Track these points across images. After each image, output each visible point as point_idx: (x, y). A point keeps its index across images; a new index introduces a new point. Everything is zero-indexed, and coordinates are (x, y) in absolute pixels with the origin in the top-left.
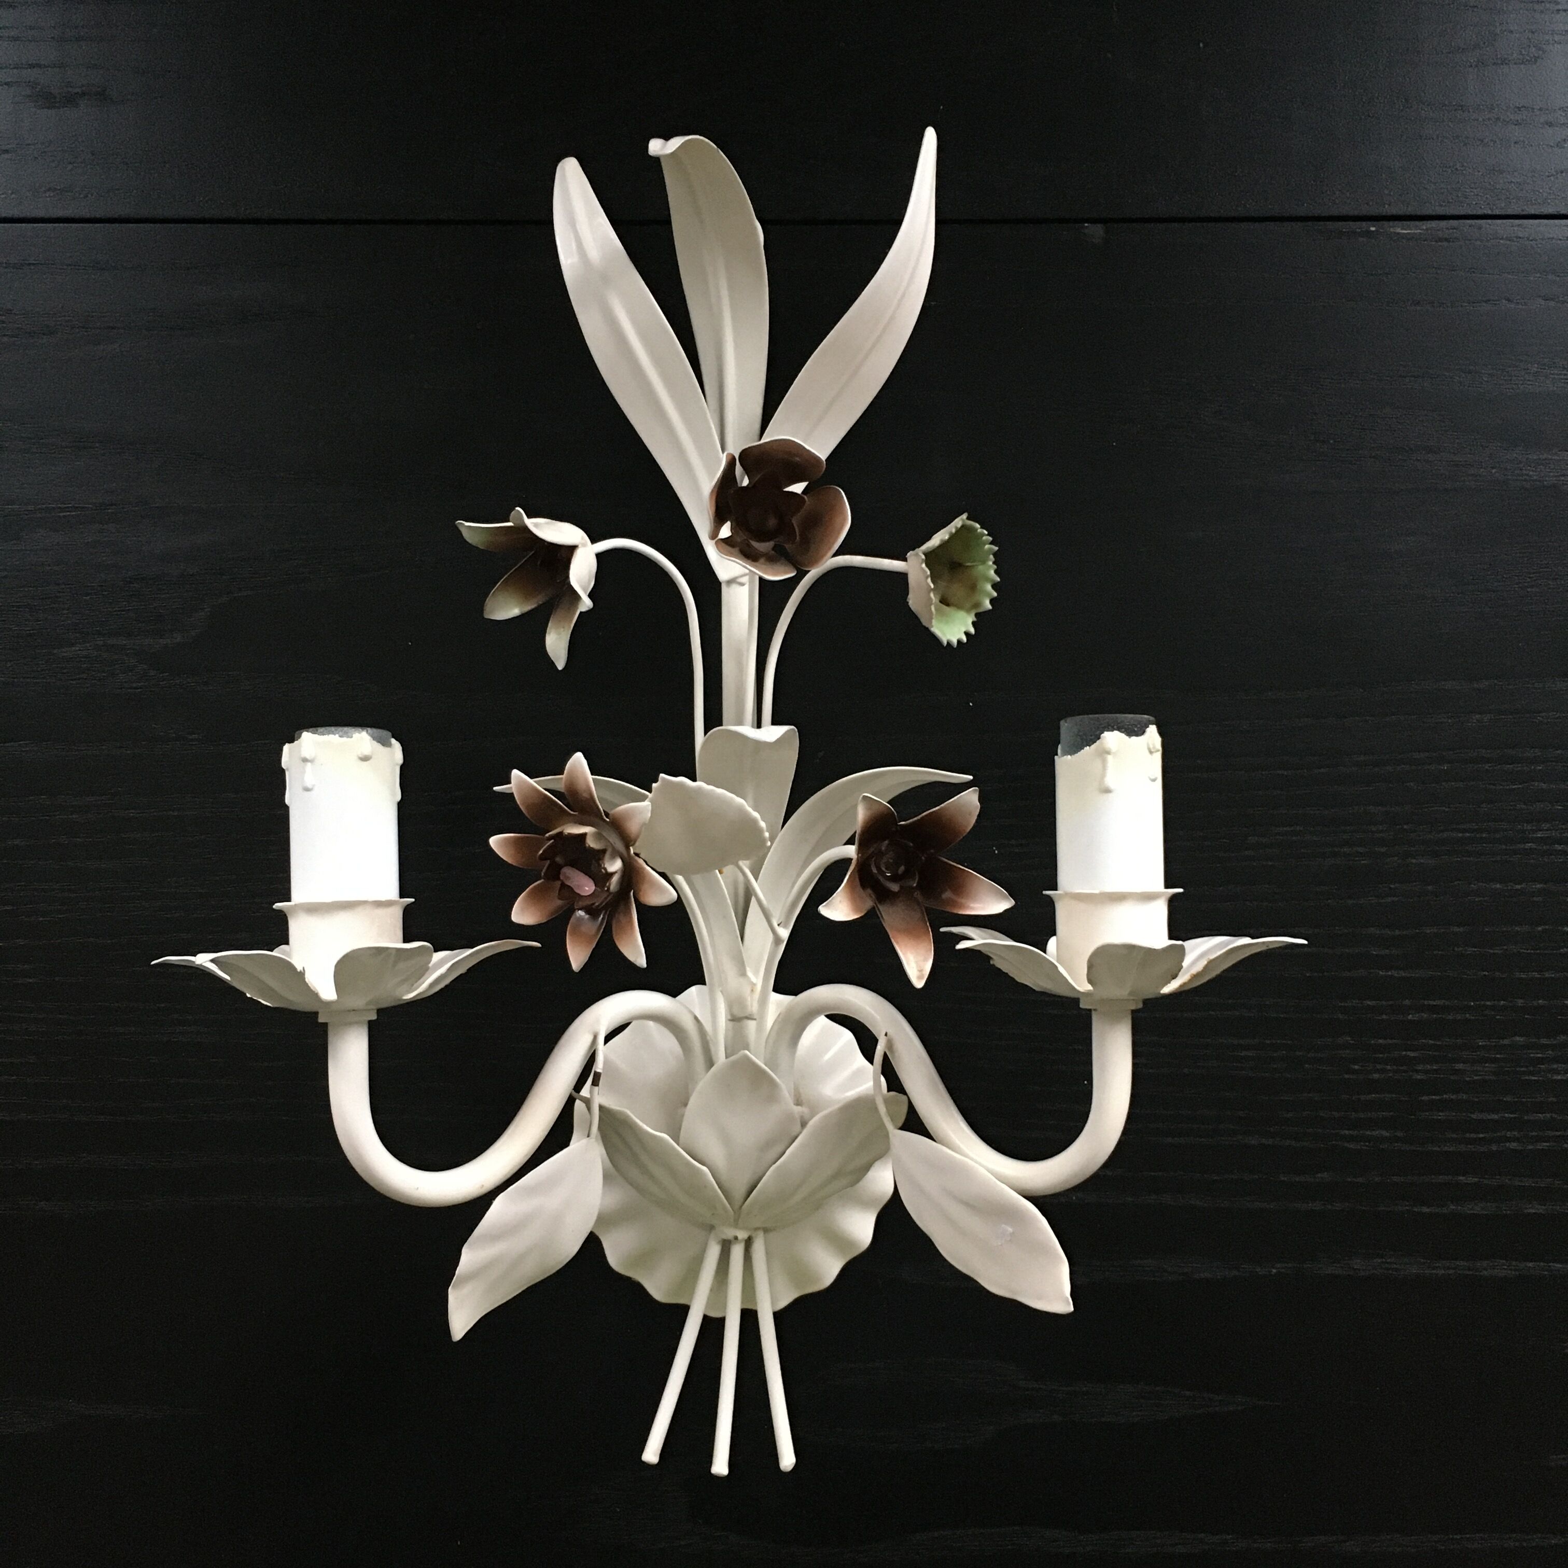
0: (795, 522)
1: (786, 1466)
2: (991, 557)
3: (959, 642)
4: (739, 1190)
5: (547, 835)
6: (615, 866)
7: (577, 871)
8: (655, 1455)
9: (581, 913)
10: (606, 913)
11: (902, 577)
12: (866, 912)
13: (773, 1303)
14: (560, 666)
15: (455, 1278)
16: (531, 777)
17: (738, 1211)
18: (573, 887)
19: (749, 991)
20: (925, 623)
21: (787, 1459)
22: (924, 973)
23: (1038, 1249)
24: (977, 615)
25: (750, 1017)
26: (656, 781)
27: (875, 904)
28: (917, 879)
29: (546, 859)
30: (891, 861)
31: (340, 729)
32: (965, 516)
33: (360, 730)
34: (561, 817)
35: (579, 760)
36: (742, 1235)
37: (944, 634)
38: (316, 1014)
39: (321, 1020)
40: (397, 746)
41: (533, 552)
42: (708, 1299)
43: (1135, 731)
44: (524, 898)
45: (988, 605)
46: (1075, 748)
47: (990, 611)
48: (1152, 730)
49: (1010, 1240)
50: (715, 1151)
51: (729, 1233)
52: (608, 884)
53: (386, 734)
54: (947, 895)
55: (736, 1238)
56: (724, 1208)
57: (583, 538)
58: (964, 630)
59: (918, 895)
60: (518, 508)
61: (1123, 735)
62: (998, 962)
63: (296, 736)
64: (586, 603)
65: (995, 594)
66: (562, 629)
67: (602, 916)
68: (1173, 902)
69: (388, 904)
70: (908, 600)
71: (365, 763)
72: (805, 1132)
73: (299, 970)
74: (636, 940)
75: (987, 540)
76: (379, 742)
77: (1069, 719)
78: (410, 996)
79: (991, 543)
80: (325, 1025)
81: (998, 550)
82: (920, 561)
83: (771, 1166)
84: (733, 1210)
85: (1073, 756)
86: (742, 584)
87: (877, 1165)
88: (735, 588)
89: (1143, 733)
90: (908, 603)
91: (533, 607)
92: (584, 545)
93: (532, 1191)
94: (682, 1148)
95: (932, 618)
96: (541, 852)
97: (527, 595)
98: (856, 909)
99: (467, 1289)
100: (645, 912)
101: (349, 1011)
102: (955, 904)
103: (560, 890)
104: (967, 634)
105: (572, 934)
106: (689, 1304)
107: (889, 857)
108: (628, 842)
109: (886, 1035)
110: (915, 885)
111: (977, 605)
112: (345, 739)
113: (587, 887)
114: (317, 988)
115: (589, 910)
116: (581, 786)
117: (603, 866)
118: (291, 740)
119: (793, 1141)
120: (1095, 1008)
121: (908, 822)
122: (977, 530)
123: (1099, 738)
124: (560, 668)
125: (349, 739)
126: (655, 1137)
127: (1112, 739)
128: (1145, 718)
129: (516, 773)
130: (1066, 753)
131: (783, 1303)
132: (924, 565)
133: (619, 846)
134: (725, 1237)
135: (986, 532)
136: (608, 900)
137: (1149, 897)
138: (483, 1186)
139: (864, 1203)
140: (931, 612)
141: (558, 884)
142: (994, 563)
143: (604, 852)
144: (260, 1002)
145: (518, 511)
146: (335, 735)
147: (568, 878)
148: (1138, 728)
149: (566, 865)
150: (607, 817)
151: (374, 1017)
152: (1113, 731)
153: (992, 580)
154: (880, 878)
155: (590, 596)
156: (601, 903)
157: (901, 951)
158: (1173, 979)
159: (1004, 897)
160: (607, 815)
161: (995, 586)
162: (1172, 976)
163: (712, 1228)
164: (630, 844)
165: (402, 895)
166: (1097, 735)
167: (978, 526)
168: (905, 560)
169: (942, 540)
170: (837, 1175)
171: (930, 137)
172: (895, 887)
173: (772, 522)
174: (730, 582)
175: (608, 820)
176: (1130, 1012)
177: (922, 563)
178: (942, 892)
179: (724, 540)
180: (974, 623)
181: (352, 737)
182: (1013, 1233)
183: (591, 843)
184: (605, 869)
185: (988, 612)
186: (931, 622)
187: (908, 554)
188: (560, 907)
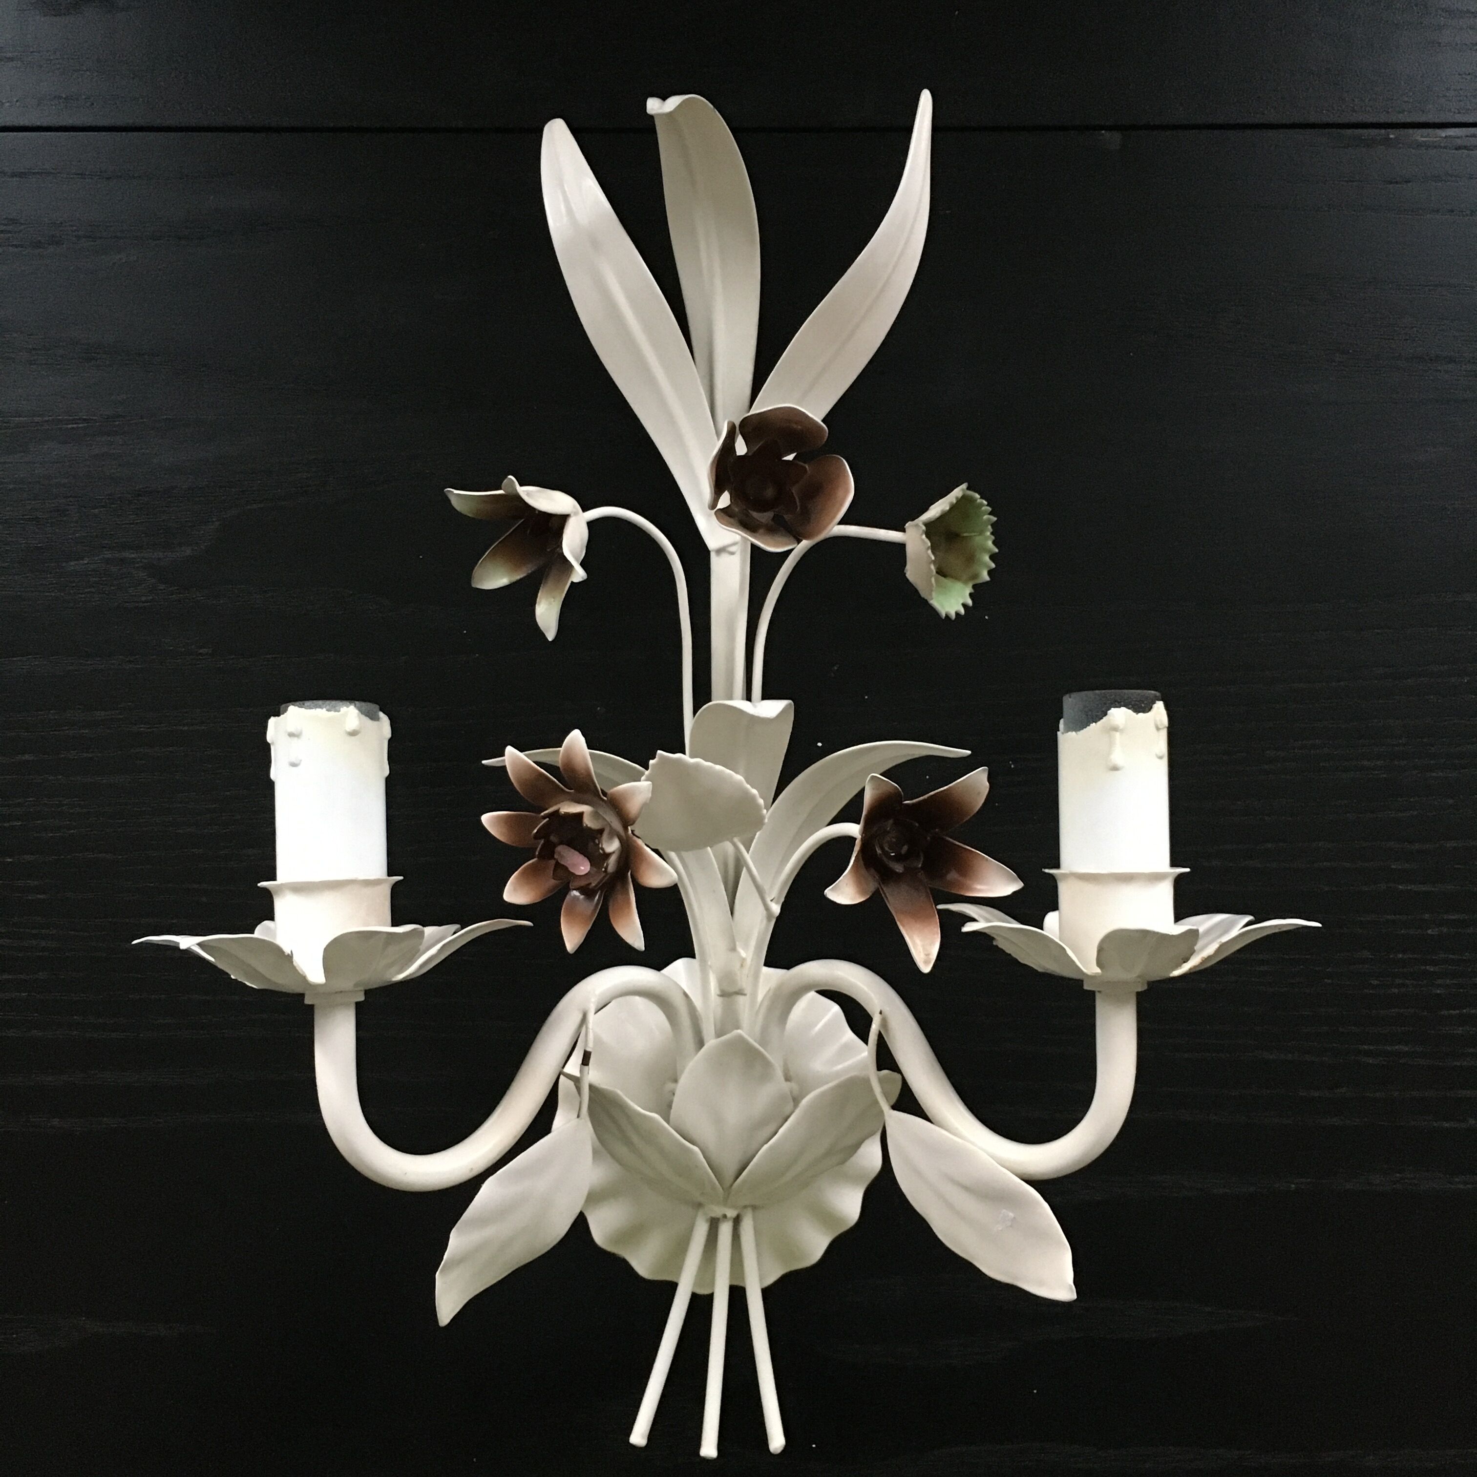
0: (795, 490)
1: (776, 1449)
2: (990, 527)
3: (957, 614)
4: (730, 1169)
5: (542, 814)
6: (612, 846)
7: (573, 850)
8: (643, 1438)
9: (576, 893)
10: (601, 893)
11: (900, 548)
12: (871, 894)
13: (761, 1278)
14: (550, 636)
15: (443, 1263)
16: (521, 751)
17: (728, 1189)
18: (567, 866)
19: (738, 965)
20: (923, 594)
21: (777, 1440)
22: (931, 957)
23: (1040, 1235)
24: (974, 587)
25: (740, 993)
26: (653, 758)
27: (880, 885)
28: (922, 860)
29: (540, 838)
30: (894, 840)
31: (328, 702)
32: (964, 486)
33: (348, 703)
34: (557, 794)
35: (576, 738)
36: (731, 1213)
37: (942, 606)
38: (302, 996)
39: (307, 1001)
40: (385, 721)
41: (522, 520)
42: (696, 1276)
43: (1141, 707)
44: (516, 878)
45: (985, 577)
46: (1080, 724)
47: (987, 582)
48: (1160, 706)
49: (1011, 1226)
50: (705, 1131)
51: (717, 1211)
52: (605, 865)
53: (374, 707)
54: (953, 875)
55: (725, 1216)
56: (714, 1188)
57: (574, 507)
58: (961, 602)
59: (921, 875)
60: (510, 477)
61: (1130, 712)
62: (1001, 943)
63: (281, 709)
64: (579, 574)
65: (993, 565)
66: (553, 600)
67: (597, 897)
68: (1179, 882)
69: (376, 883)
70: (905, 571)
71: (353, 738)
72: (797, 1112)
73: (286, 954)
74: (634, 923)
75: (986, 511)
76: (366, 716)
77: (1074, 695)
78: (400, 977)
79: (990, 514)
80: (312, 1007)
81: (996, 521)
82: (921, 531)
83: (762, 1146)
84: (723, 1189)
85: (1078, 733)
86: (732, 553)
87: (867, 1142)
88: (725, 557)
89: (1150, 709)
90: (905, 574)
91: (522, 576)
92: (576, 514)
93: (522, 1174)
94: (672, 1127)
95: (932, 591)
96: (535, 831)
97: (517, 565)
98: (862, 892)
99: (454, 1274)
100: (644, 894)
101: (336, 993)
102: (962, 886)
103: (555, 870)
104: (965, 606)
105: (567, 915)
106: (675, 1280)
107: (891, 837)
108: (626, 821)
109: (881, 1013)
110: (920, 866)
111: (975, 576)
112: (332, 713)
113: (582, 867)
114: (304, 970)
115: (584, 890)
116: (578, 762)
117: (600, 846)
118: (278, 714)
119: (786, 1120)
120: (1098, 989)
121: (915, 801)
122: (976, 500)
123: (1106, 714)
124: (550, 639)
125: (337, 713)
126: (645, 1116)
127: (1119, 715)
128: (1152, 694)
129: (509, 750)
130: (1068, 729)
131: (770, 1280)
132: (924, 536)
133: (617, 825)
134: (713, 1215)
135: (985, 502)
136: (604, 881)
137: (1156, 877)
138: (472, 1169)
139: (851, 1179)
140: (932, 584)
141: (553, 862)
142: (992, 533)
143: (601, 832)
144: (245, 984)
145: (511, 479)
146: (322, 708)
147: (562, 857)
148: (1145, 704)
149: (561, 843)
150: (605, 796)
151: (362, 998)
152: (1120, 707)
153: (989, 551)
154: (885, 859)
155: (583, 564)
156: (599, 883)
157: (908, 934)
158: (1185, 962)
159: (1014, 880)
160: (605, 794)
161: (993, 557)
162: (1182, 959)
163: (699, 1205)
164: (629, 824)
165: (390, 873)
166: (1103, 711)
167: (977, 496)
168: (904, 531)
169: (942, 511)
170: (828, 1153)
171: (926, 99)
172: (899, 868)
173: (770, 492)
174: (719, 551)
175: (605, 798)
176: (1135, 994)
177: (922, 535)
178: (948, 872)
179: (722, 510)
180: (971, 595)
181: (339, 711)
182: (1014, 1218)
183: (588, 822)
184: (603, 849)
185: (986, 583)
186: (931, 595)
187: (907, 525)
188: (555, 887)
